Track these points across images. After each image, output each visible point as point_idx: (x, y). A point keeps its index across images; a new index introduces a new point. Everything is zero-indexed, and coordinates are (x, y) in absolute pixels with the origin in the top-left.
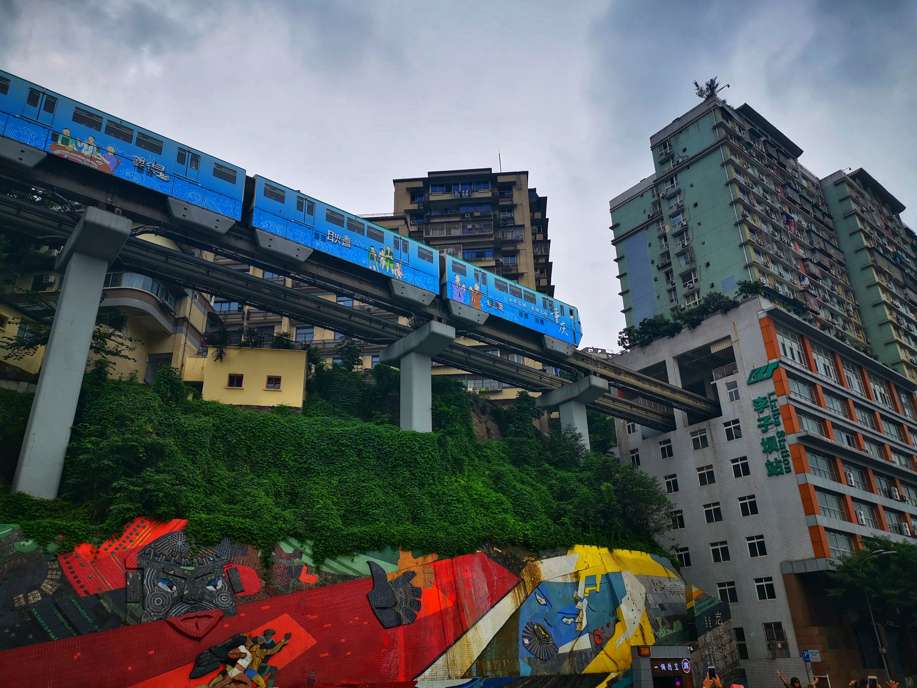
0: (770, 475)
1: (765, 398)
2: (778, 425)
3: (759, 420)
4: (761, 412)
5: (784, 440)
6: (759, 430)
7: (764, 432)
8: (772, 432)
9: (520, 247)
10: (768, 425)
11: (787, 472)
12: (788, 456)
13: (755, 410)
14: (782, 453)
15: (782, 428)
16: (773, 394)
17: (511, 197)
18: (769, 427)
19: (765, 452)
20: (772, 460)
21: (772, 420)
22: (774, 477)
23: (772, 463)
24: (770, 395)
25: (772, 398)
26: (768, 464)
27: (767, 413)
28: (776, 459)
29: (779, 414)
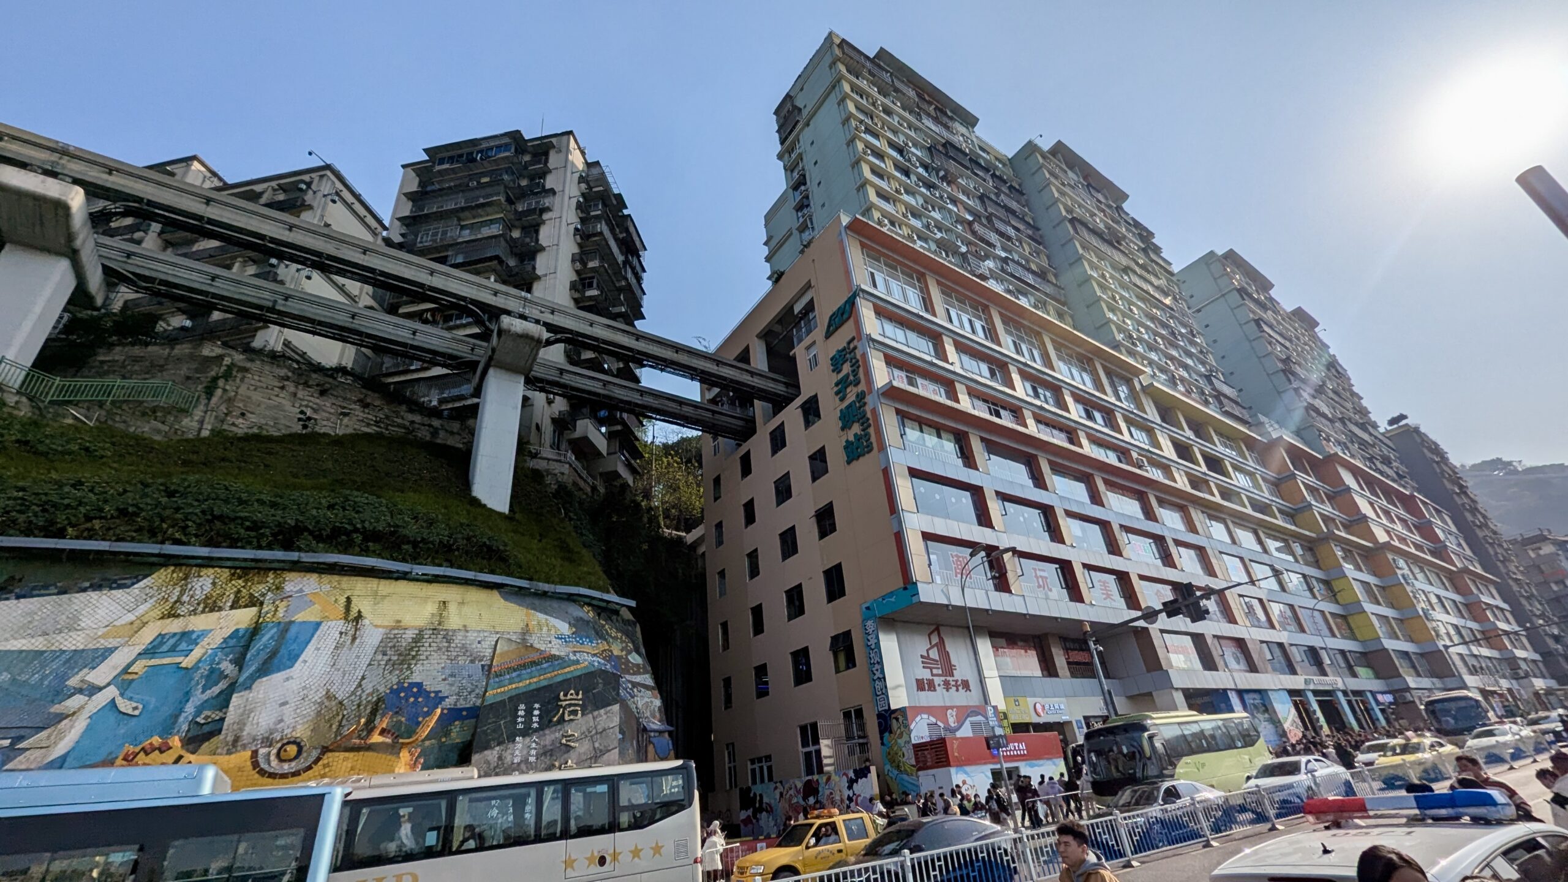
0: (849, 463)
1: (844, 349)
2: (857, 383)
3: (837, 384)
4: (838, 373)
5: (865, 404)
6: (837, 399)
7: (842, 400)
8: (851, 398)
9: (545, 216)
10: (846, 388)
11: (869, 452)
12: (869, 426)
13: (833, 371)
14: (862, 424)
15: (862, 387)
16: (853, 339)
17: (546, 161)
18: (848, 390)
19: (843, 429)
20: (851, 438)
21: (851, 378)
22: (855, 462)
23: (852, 443)
24: (849, 343)
25: (852, 346)
26: (848, 446)
27: (846, 368)
28: (855, 435)
29: (858, 367)
